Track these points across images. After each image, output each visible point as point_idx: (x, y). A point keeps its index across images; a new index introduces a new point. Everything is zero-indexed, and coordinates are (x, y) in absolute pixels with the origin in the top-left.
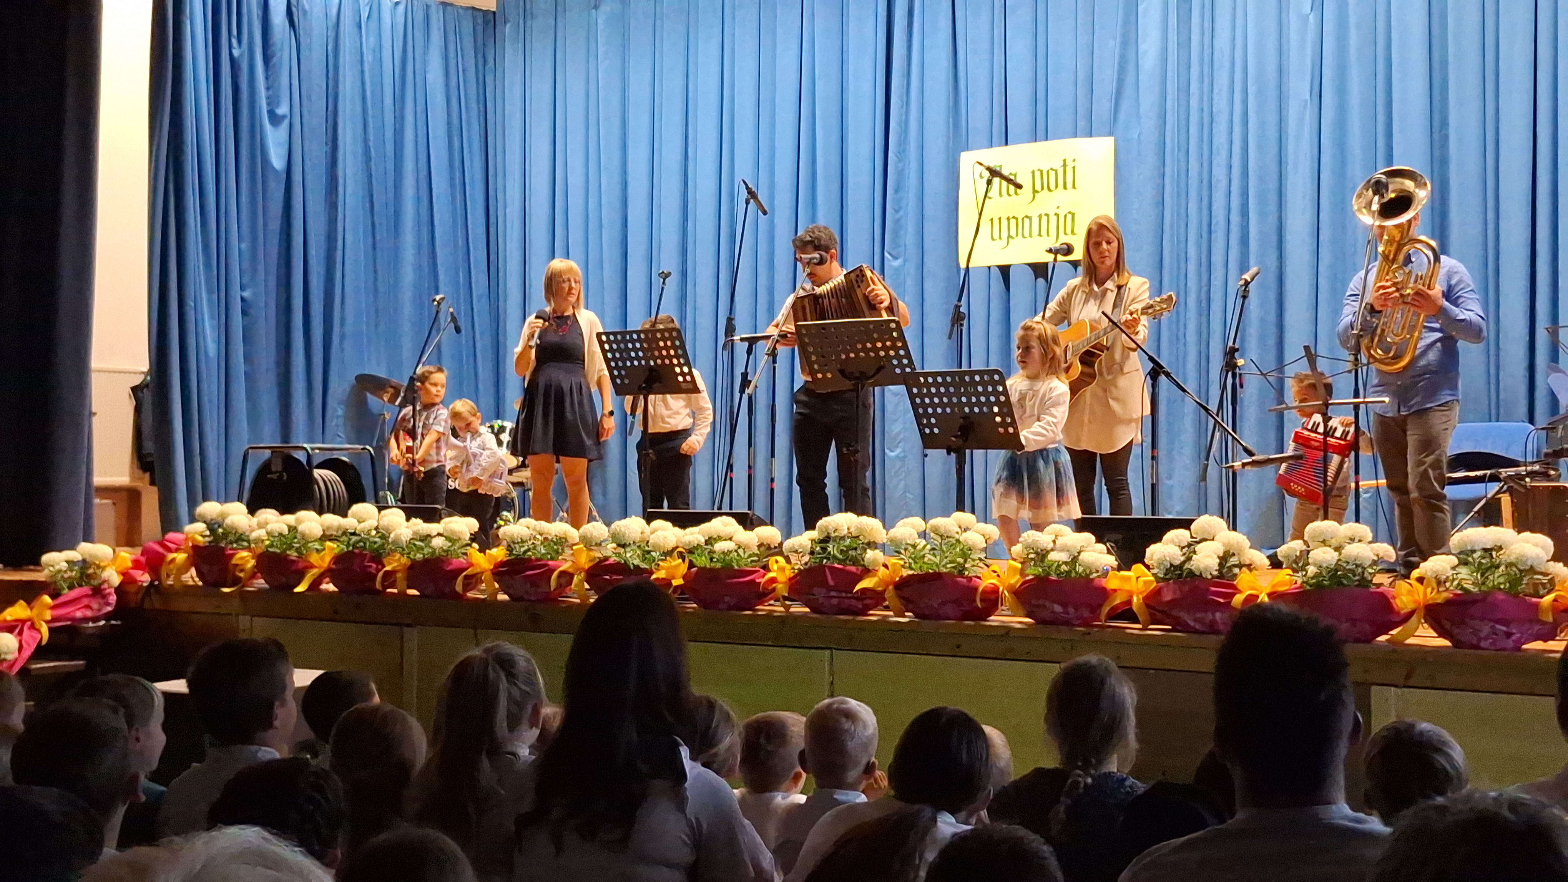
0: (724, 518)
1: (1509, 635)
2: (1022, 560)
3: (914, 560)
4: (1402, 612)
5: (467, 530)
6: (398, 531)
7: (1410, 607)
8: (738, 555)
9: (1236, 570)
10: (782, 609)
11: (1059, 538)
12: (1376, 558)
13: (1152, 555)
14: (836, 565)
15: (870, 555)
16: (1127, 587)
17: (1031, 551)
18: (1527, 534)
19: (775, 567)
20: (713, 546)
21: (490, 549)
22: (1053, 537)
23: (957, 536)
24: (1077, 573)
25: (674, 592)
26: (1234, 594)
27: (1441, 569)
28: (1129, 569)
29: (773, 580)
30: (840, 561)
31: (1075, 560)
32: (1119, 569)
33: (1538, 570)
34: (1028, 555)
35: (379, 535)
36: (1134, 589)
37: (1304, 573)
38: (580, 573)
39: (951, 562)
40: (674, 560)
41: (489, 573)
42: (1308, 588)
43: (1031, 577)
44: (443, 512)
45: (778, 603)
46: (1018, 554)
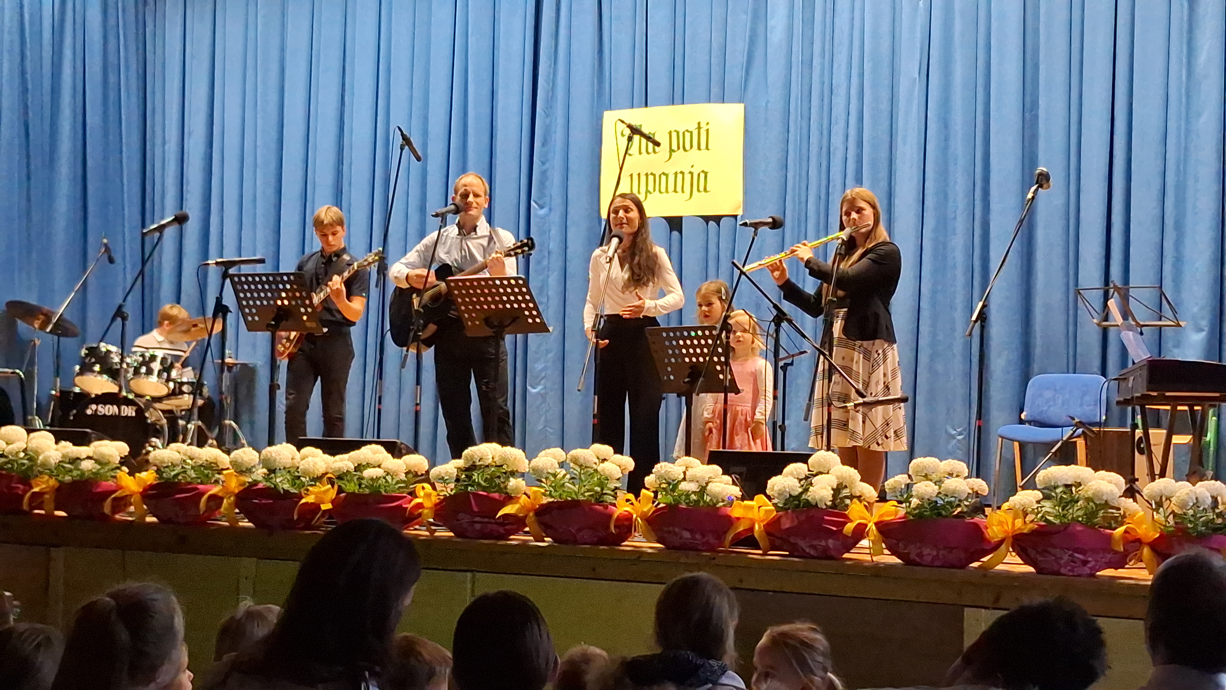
0: (374, 446)
1: (1085, 563)
2: (655, 490)
3: (554, 487)
4: (993, 541)
5: (118, 454)
6: (47, 453)
7: (1001, 536)
8: (387, 481)
9: (848, 501)
10: (427, 533)
11: (690, 469)
12: (971, 492)
13: (773, 487)
14: (481, 493)
15: (513, 483)
16: (750, 516)
17: (664, 481)
18: (1102, 473)
19: (422, 493)
20: (362, 473)
21: (140, 472)
22: (684, 469)
23: (595, 466)
24: (705, 502)
25: (323, 516)
26: (846, 523)
27: (1028, 502)
28: (752, 499)
29: (420, 506)
30: (484, 489)
31: (703, 490)
32: (743, 499)
33: (1112, 505)
34: (660, 485)
35: (28, 457)
36: (756, 518)
37: (908, 504)
38: (229, 497)
39: (588, 491)
40: (324, 485)
41: (139, 495)
42: (911, 517)
43: (662, 505)
44: (93, 435)
45: (424, 528)
46: (651, 484)
